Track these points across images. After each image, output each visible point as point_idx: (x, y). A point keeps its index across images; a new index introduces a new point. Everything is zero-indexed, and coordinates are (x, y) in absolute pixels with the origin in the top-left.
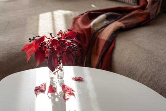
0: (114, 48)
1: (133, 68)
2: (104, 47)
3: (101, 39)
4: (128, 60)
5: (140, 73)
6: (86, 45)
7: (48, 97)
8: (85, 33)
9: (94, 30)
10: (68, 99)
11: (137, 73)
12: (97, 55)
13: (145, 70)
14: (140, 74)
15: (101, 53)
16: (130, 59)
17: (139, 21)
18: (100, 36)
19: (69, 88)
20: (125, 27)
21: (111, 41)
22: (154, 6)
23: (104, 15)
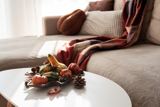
0: (88, 60)
6: (68, 59)
9: (78, 50)
13: (105, 71)
16: (97, 66)
17: (116, 45)
20: (101, 48)
21: (87, 55)
22: (131, 35)
23: (89, 41)
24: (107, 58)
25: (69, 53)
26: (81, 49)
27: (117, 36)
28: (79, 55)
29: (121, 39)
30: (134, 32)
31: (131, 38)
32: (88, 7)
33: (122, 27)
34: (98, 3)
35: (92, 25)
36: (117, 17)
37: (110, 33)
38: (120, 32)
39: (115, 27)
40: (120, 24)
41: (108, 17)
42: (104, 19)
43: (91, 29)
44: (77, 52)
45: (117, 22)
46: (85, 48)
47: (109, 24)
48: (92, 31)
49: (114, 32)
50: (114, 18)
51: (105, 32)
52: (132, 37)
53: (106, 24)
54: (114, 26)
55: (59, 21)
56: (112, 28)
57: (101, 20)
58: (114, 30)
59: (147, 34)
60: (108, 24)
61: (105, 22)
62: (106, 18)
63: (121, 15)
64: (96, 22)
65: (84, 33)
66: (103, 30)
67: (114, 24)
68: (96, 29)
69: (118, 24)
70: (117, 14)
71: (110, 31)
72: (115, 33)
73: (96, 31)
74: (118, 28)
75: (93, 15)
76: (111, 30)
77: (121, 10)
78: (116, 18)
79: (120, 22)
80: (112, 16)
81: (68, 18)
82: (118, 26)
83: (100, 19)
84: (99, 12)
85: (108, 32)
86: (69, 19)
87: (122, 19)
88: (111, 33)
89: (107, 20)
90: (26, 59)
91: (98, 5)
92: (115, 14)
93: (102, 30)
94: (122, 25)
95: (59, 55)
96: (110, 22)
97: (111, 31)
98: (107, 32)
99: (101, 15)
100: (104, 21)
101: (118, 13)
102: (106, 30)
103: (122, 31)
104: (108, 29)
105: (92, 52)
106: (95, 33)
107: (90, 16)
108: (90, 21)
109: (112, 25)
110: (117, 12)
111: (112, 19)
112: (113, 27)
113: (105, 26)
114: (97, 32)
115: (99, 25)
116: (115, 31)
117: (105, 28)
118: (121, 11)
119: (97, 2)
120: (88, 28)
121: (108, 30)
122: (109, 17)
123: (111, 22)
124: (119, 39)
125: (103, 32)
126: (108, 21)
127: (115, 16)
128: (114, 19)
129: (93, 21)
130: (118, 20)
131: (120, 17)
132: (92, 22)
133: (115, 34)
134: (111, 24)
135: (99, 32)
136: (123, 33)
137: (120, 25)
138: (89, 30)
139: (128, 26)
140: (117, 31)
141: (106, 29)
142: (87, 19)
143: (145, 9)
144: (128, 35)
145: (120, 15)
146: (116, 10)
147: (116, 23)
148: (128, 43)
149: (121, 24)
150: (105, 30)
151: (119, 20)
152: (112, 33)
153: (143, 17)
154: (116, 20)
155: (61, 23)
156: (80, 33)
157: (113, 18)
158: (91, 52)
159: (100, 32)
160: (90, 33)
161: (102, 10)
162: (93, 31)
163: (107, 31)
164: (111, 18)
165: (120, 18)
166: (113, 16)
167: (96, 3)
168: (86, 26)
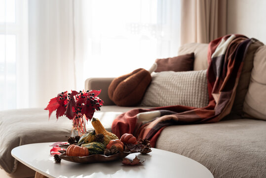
0: (159, 136)
3: (147, 129)
8: (129, 122)
9: (142, 123)
16: (172, 142)
17: (198, 117)
18: (146, 127)
20: (178, 119)
22: (221, 105)
23: (158, 111)
25: (130, 126)
26: (147, 122)
28: (144, 130)
29: (205, 110)
30: (225, 101)
31: (221, 108)
32: (155, 66)
33: (207, 94)
34: (170, 61)
35: (162, 91)
36: (200, 79)
37: (188, 103)
38: (203, 102)
39: (196, 95)
40: (203, 89)
41: (185, 80)
42: (180, 82)
43: (159, 97)
44: (141, 125)
45: (198, 87)
46: (152, 121)
47: (188, 90)
48: (161, 100)
49: (194, 101)
50: (195, 80)
51: (181, 103)
52: (223, 107)
53: (183, 89)
54: (195, 92)
55: (111, 84)
56: (192, 95)
57: (175, 85)
58: (195, 98)
59: (245, 105)
60: (185, 89)
61: (181, 87)
62: (182, 82)
63: (205, 76)
64: (168, 87)
65: (149, 104)
66: (178, 99)
67: (195, 89)
68: (167, 97)
69: (201, 90)
70: (199, 76)
71: (188, 100)
72: (196, 103)
73: (167, 101)
74: (201, 96)
75: (162, 78)
76: (189, 98)
77: (204, 69)
78: (198, 81)
79: (203, 87)
80: (191, 78)
81: (125, 81)
82: (201, 93)
83: (174, 83)
84: (172, 72)
85: (186, 102)
86: (127, 82)
87: (207, 82)
88: (190, 103)
89: (184, 84)
90: (67, 131)
91: (170, 63)
92: (196, 75)
93: (176, 99)
94: (207, 92)
95: (115, 129)
96: (188, 87)
97: (191, 100)
98: (183, 102)
99: (175, 77)
100: (180, 85)
101: (201, 74)
102: (183, 99)
103: (206, 100)
104: (186, 97)
105: (164, 125)
106: (165, 103)
107: (157, 79)
108: (159, 85)
109: (191, 91)
110: (199, 73)
111: (192, 83)
112: (194, 94)
113: (181, 94)
114: (169, 101)
115: (171, 92)
116: (196, 100)
117: (181, 96)
118: (205, 71)
119: (168, 59)
120: (156, 96)
121: (186, 99)
122: (188, 80)
123: (190, 87)
124: (202, 110)
125: (178, 102)
126: (185, 86)
127: (195, 78)
128: (195, 83)
129: (163, 85)
130: (200, 84)
131: (204, 79)
132: (162, 88)
133: (197, 104)
134: (190, 89)
135: (172, 102)
136: (208, 103)
137: (204, 91)
138: (157, 99)
139: (216, 92)
140: (199, 100)
141: (183, 96)
142: (153, 84)
143: (241, 68)
144: (217, 104)
145: (203, 77)
146: (198, 70)
147: (197, 89)
148: (216, 114)
149: (206, 90)
150: (181, 99)
151: (202, 84)
152: (192, 104)
153: (237, 80)
154: (197, 83)
155: (115, 88)
156: (142, 104)
157: (193, 81)
158: (162, 125)
159: (174, 102)
160: (158, 103)
161: (176, 71)
162: (163, 100)
163: (184, 100)
164: (191, 81)
165: (204, 81)
166: (194, 78)
167: (166, 60)
168: (153, 93)
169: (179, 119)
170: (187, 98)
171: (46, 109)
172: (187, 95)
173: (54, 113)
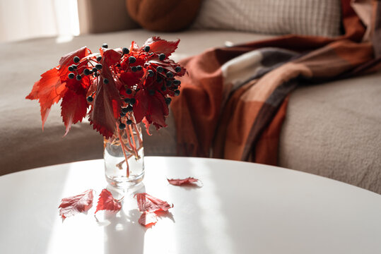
1: (340, 162)
2: (257, 118)
3: (250, 103)
4: (325, 145)
5: (360, 173)
6: (211, 118)
7: (97, 221)
8: (207, 87)
9: (232, 85)
10: (154, 224)
11: (352, 175)
12: (240, 143)
13: (373, 163)
14: (360, 177)
15: (250, 135)
16: (328, 142)
17: (346, 64)
18: (246, 98)
19: (159, 200)
20: (311, 74)
21: (275, 105)
23: (257, 53)
24: (352, 113)
25: (211, 97)
26: (242, 80)
27: (322, 32)
29: (353, 45)
37: (298, 22)
39: (316, 6)
43: (232, 11)
44: (232, 92)
48: (237, 16)
49: (311, 20)
51: (281, 22)
54: (313, 2)
56: (307, 7)
58: (312, 13)
65: (211, 24)
66: (276, 15)
68: (250, 10)
71: (298, 16)
72: (314, 22)
73: (252, 19)
74: (326, 8)
76: (301, 13)
82: (326, 2)
88: (301, 24)
93: (271, 15)
97: (303, 16)
98: (287, 21)
102: (287, 15)
103: (336, 17)
104: (293, 10)
105: (288, 90)
106: (247, 23)
112: (310, 5)
113: (282, 4)
114: (256, 20)
116: (315, 17)
117: (282, 9)
120: (224, 8)
121: (292, 15)
125: (276, 21)
133: (317, 25)
135: (261, 20)
138: (228, 16)
140: (321, 17)
141: (287, 10)
144: (369, 29)
150: (281, 15)
152: (306, 24)
159: (266, 20)
160: (231, 23)
162: (242, 18)
163: (289, 18)
169: (314, 72)
170: (295, 13)
171: (30, 97)
172: (295, 7)
173: (57, 107)
